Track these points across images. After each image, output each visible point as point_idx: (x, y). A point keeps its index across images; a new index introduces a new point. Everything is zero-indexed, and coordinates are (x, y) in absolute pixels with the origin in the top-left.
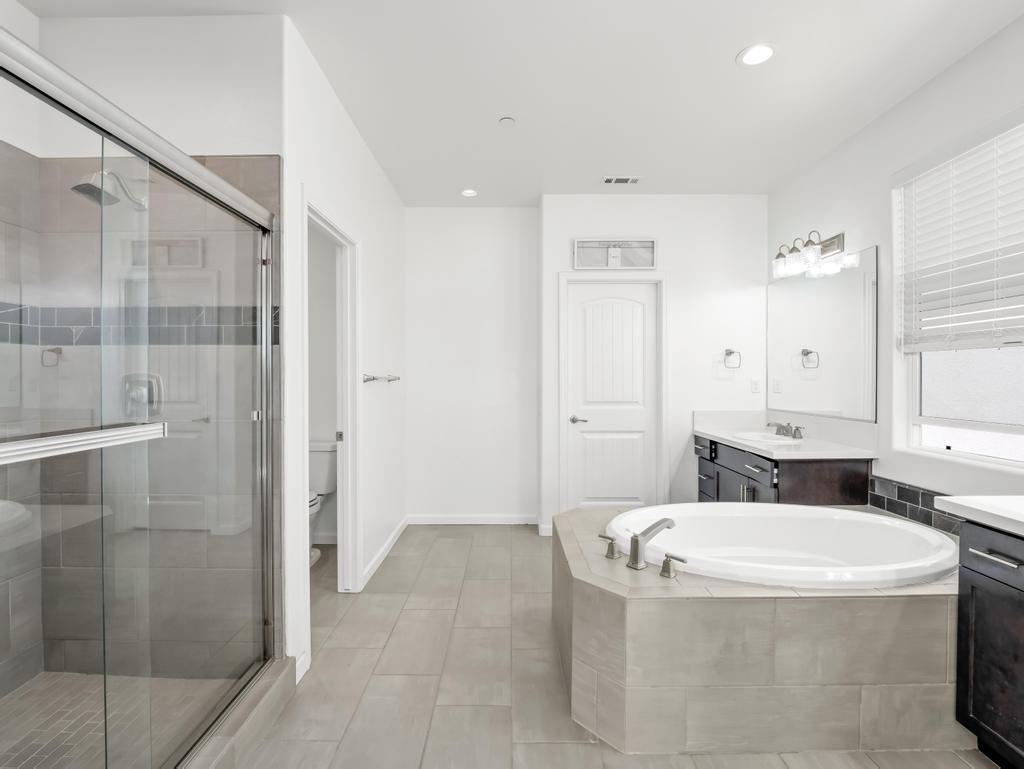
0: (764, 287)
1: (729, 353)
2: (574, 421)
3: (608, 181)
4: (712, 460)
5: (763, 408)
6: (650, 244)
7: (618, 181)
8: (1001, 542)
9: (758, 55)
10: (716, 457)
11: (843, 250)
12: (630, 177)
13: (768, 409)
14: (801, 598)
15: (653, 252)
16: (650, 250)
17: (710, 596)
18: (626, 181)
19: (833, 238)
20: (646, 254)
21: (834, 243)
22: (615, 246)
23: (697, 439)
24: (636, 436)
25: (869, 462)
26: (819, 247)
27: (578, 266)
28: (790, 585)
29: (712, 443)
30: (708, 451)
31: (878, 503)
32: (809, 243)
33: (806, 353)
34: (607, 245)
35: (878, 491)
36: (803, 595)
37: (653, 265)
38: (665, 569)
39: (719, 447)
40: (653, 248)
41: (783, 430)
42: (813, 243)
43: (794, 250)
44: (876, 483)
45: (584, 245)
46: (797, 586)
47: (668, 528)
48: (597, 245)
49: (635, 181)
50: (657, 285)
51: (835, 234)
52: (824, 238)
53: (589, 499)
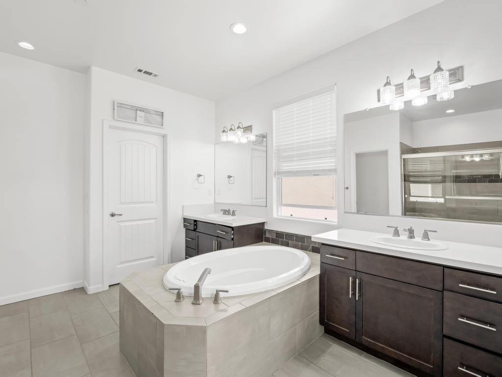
0: (214, 145)
1: (199, 176)
2: (113, 215)
3: (140, 71)
4: (195, 230)
5: (213, 202)
6: (161, 114)
7: (146, 72)
8: (336, 251)
9: (240, 29)
10: (196, 229)
11: (252, 133)
12: (154, 73)
13: (215, 203)
14: (278, 294)
15: (163, 118)
16: (161, 117)
17: (245, 307)
18: (150, 74)
19: (247, 127)
20: (158, 118)
21: (248, 129)
22: (140, 110)
23: (185, 220)
24: (152, 221)
25: (263, 224)
26: (242, 130)
27: (117, 118)
28: (271, 289)
29: (195, 221)
30: (193, 225)
31: (268, 240)
32: (239, 127)
33: (229, 177)
34: (137, 109)
35: (267, 235)
36: (279, 291)
37: (162, 125)
38: (216, 299)
39: (198, 223)
40: (163, 116)
41: (226, 212)
42: (240, 128)
43: (231, 129)
44: (267, 232)
45: (121, 105)
46: (274, 288)
47: (209, 273)
48: (130, 107)
49: (155, 76)
50: (164, 137)
51: (248, 125)
52: (244, 126)
53: (122, 263)
